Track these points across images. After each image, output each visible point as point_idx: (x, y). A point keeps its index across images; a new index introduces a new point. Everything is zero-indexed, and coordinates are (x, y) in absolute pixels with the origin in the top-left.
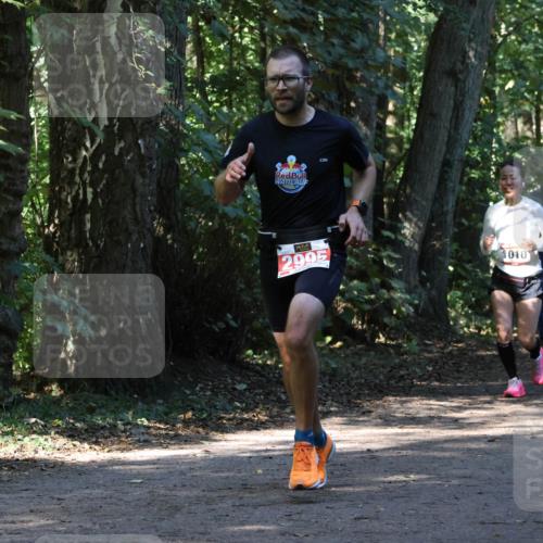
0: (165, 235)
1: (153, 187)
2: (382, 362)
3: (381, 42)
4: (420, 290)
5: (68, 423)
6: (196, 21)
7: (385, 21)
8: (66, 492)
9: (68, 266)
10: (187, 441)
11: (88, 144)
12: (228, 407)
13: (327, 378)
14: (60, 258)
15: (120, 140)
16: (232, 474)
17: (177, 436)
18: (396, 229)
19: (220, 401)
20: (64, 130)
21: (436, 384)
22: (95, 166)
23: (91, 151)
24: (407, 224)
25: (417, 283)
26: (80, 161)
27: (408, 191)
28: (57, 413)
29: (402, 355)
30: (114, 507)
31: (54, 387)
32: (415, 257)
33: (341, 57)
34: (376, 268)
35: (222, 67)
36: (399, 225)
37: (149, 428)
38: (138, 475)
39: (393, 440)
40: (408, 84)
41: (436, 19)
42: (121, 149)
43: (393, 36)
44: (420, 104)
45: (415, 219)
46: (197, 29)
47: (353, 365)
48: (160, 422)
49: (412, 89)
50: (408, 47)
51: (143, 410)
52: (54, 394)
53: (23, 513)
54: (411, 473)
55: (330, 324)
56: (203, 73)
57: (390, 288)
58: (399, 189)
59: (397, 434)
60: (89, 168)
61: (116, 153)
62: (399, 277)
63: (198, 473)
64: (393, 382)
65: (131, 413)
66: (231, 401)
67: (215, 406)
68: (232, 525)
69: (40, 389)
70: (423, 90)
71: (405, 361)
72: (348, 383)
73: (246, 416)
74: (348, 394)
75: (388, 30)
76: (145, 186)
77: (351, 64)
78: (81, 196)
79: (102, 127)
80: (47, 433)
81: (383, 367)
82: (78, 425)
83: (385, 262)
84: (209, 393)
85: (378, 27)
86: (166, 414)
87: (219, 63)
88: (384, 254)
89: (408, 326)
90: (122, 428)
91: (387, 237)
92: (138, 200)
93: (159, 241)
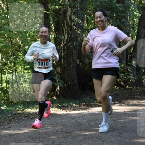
0: (79, 64)
1: (77, 53)
2: (128, 92)
3: (128, 20)
4: (136, 76)
5: (58, 105)
6: (87, 16)
7: (129, 16)
8: (57, 120)
9: (58, 70)
10: (84, 109)
11: (63, 43)
12: (93, 102)
13: (115, 96)
14: (56, 69)
15: (70, 42)
16: (93, 117)
17: (81, 108)
18: (131, 62)
19: (91, 100)
20: (57, 40)
21: (140, 97)
22: (64, 48)
23: (63, 45)
24: (133, 61)
25: (136, 74)
26: (61, 47)
27: (134, 54)
28: (55, 103)
29: (132, 90)
30: (68, 124)
31: (55, 97)
32: (135, 69)
33: (119, 24)
34: (126, 71)
35: (92, 26)
36: (132, 61)
37: (75, 106)
38: (73, 117)
39: (130, 109)
40: (134, 30)
41: (141, 15)
42: (70, 44)
43: (131, 19)
44: (137, 34)
45: (135, 60)
46: (87, 18)
47: (121, 93)
48: (78, 105)
49: (135, 31)
50: (134, 21)
51: (74, 102)
52: (54, 99)
53: (48, 125)
54: (134, 117)
55: (116, 84)
56: (88, 28)
57: (129, 75)
58: (132, 53)
59: (131, 108)
60: (63, 49)
61: (69, 45)
62: (132, 73)
63: (86, 116)
64: (130, 96)
65: (71, 103)
66: (94, 101)
67: (90, 102)
68: (94, 128)
69: (51, 98)
70: (138, 31)
71: (133, 92)
72: (120, 97)
73: (97, 104)
74: (120, 99)
75: (130, 18)
76: (75, 53)
77: (121, 26)
78: (61, 55)
79: (66, 40)
80: (53, 107)
81: (128, 93)
82: (60, 105)
83: (128, 70)
84: (89, 99)
85: (128, 17)
86: (79, 103)
87: (92, 25)
88: (128, 68)
89: (133, 84)
90: (69, 106)
91: (129, 64)
92: (73, 56)
93: (78, 65)
